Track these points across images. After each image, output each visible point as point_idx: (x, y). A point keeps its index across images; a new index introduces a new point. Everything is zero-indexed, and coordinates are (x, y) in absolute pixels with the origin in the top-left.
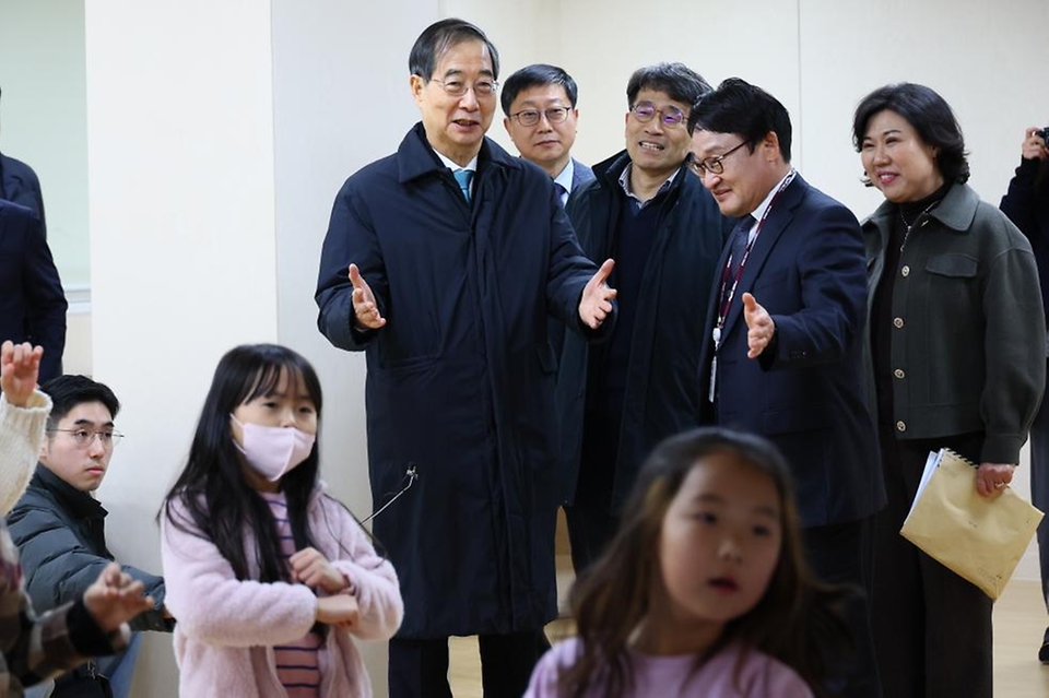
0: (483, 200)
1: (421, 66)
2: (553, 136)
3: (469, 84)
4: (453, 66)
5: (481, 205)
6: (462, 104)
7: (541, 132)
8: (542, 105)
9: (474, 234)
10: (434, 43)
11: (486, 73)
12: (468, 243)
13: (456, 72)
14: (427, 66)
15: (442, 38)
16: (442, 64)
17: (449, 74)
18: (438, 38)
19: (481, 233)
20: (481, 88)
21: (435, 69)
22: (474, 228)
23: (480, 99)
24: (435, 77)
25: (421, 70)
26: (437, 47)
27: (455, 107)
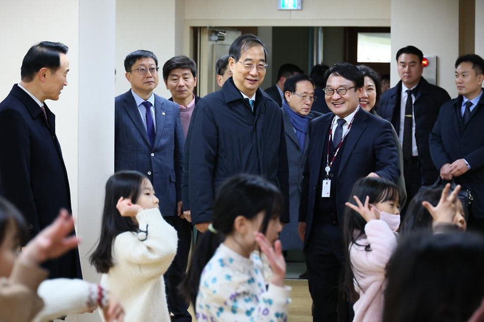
0: (260, 113)
1: (234, 55)
2: (152, 79)
3: (255, 65)
4: (249, 57)
5: (259, 116)
6: (251, 73)
7: (148, 77)
8: (148, 66)
9: (256, 127)
10: (241, 45)
11: (262, 60)
12: (254, 130)
13: (250, 60)
14: (237, 55)
15: (245, 43)
16: (244, 55)
17: (246, 60)
18: (243, 43)
19: (259, 127)
20: (260, 66)
21: (240, 57)
22: (256, 124)
23: (259, 71)
24: (240, 60)
25: (234, 56)
26: (242, 47)
27: (248, 73)
